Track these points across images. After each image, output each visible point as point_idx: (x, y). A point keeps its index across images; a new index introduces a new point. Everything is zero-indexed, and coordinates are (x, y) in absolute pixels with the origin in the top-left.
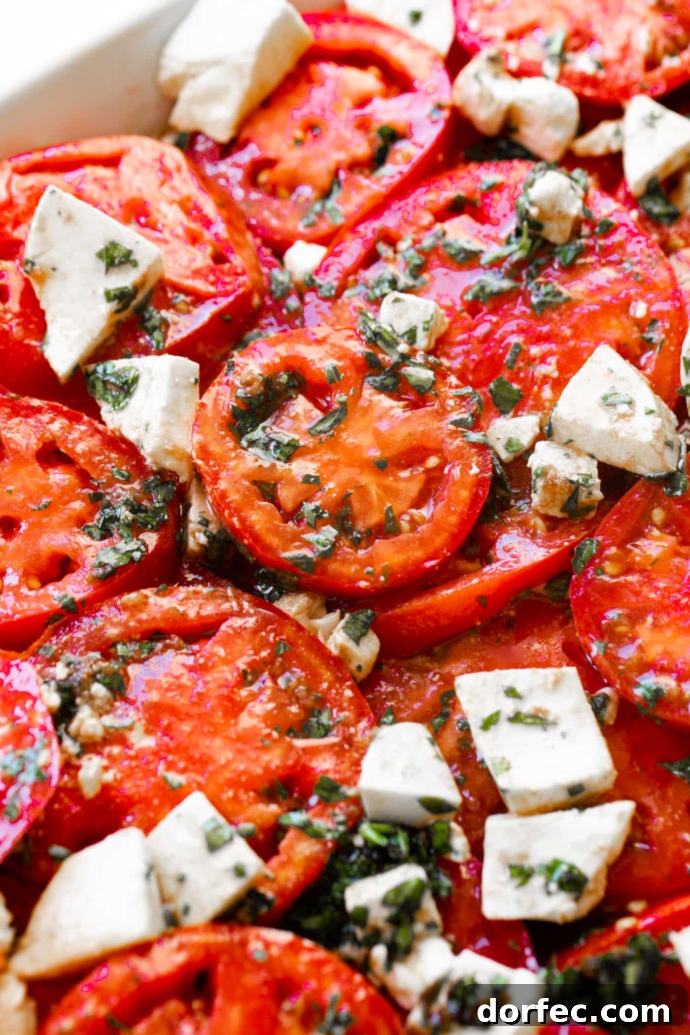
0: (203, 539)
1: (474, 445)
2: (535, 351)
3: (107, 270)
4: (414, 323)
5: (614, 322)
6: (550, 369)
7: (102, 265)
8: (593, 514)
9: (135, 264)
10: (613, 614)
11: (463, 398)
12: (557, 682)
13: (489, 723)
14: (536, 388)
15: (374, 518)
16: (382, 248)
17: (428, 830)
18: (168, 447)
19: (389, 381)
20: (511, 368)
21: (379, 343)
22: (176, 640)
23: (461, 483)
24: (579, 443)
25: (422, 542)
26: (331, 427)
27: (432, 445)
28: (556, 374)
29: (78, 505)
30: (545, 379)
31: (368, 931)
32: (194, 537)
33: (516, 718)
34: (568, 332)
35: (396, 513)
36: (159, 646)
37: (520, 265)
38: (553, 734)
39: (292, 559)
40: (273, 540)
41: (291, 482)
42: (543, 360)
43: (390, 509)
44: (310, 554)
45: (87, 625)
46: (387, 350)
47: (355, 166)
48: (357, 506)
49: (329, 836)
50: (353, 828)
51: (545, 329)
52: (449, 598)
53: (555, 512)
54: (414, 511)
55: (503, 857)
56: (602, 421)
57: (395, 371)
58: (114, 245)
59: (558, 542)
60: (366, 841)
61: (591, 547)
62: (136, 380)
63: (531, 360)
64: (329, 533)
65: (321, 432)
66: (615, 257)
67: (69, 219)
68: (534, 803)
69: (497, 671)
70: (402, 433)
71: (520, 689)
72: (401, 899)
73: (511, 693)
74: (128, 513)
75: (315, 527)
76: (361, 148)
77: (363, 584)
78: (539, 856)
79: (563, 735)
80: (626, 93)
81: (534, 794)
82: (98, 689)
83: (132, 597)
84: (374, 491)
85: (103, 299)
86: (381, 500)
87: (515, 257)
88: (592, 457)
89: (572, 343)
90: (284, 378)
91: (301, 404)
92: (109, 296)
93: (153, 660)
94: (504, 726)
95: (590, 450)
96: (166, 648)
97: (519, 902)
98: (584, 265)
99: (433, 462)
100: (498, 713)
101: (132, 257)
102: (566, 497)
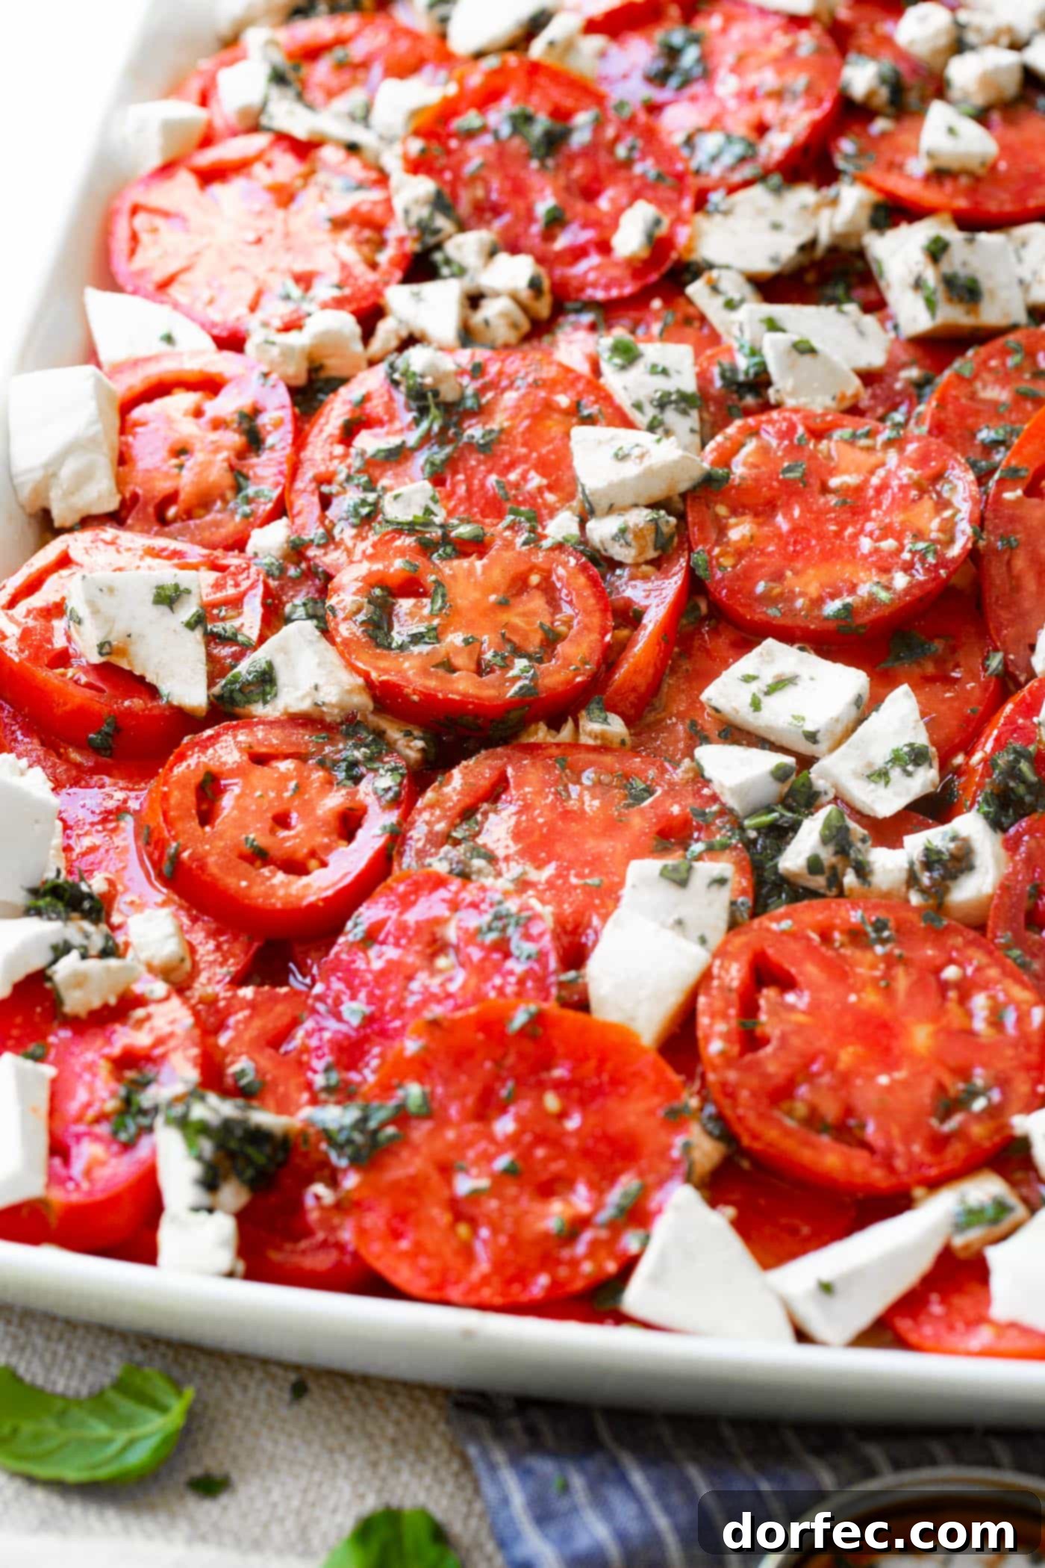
0: (420, 744)
1: (552, 549)
2: (513, 476)
3: (171, 609)
4: (424, 504)
5: (549, 423)
6: (536, 480)
7: (165, 609)
8: (676, 540)
9: (188, 592)
10: (761, 587)
11: (511, 527)
12: (770, 653)
13: (756, 705)
14: (540, 500)
15: (536, 638)
16: (325, 489)
17: (791, 793)
18: (347, 687)
19: (449, 549)
20: (508, 499)
21: (418, 528)
22: (485, 806)
23: (571, 575)
24: (619, 502)
25: (586, 628)
26: (444, 602)
27: (523, 567)
28: (545, 482)
29: (318, 775)
30: (540, 490)
31: (827, 873)
32: (410, 748)
33: (770, 691)
34: (523, 450)
35: (548, 624)
36: (479, 817)
37: (444, 429)
38: (803, 684)
39: (516, 693)
40: (489, 693)
41: (457, 651)
42: (524, 477)
43: (542, 625)
44: (527, 682)
45: (418, 834)
46: (429, 529)
47: (241, 454)
48: (516, 639)
49: (734, 841)
50: (742, 829)
51: (507, 459)
52: (644, 650)
53: (652, 554)
54: (558, 617)
55: (857, 775)
56: (631, 470)
57: (446, 539)
58: (160, 588)
59: (677, 568)
60: (758, 829)
61: (699, 557)
62: (270, 664)
63: (517, 486)
64: (521, 663)
65: (441, 609)
66: (504, 383)
67: (111, 590)
68: (839, 729)
69: (725, 673)
70: (496, 574)
71: (751, 672)
72: (834, 831)
73: (748, 679)
74: (363, 750)
75: (507, 666)
76: (233, 439)
77: (579, 679)
78: (880, 756)
79: (812, 679)
80: (377, 291)
81: (837, 720)
82: (478, 863)
83: (430, 795)
84: (518, 621)
85: (187, 632)
86: (528, 623)
87: (436, 428)
88: (636, 506)
89: (534, 455)
90: (378, 592)
91: (405, 604)
92: (191, 625)
93: (487, 826)
94: (767, 702)
95: (630, 500)
96: (485, 814)
97: (897, 794)
98: (488, 403)
99: (535, 579)
100: (754, 695)
101: (182, 588)
102: (653, 536)
